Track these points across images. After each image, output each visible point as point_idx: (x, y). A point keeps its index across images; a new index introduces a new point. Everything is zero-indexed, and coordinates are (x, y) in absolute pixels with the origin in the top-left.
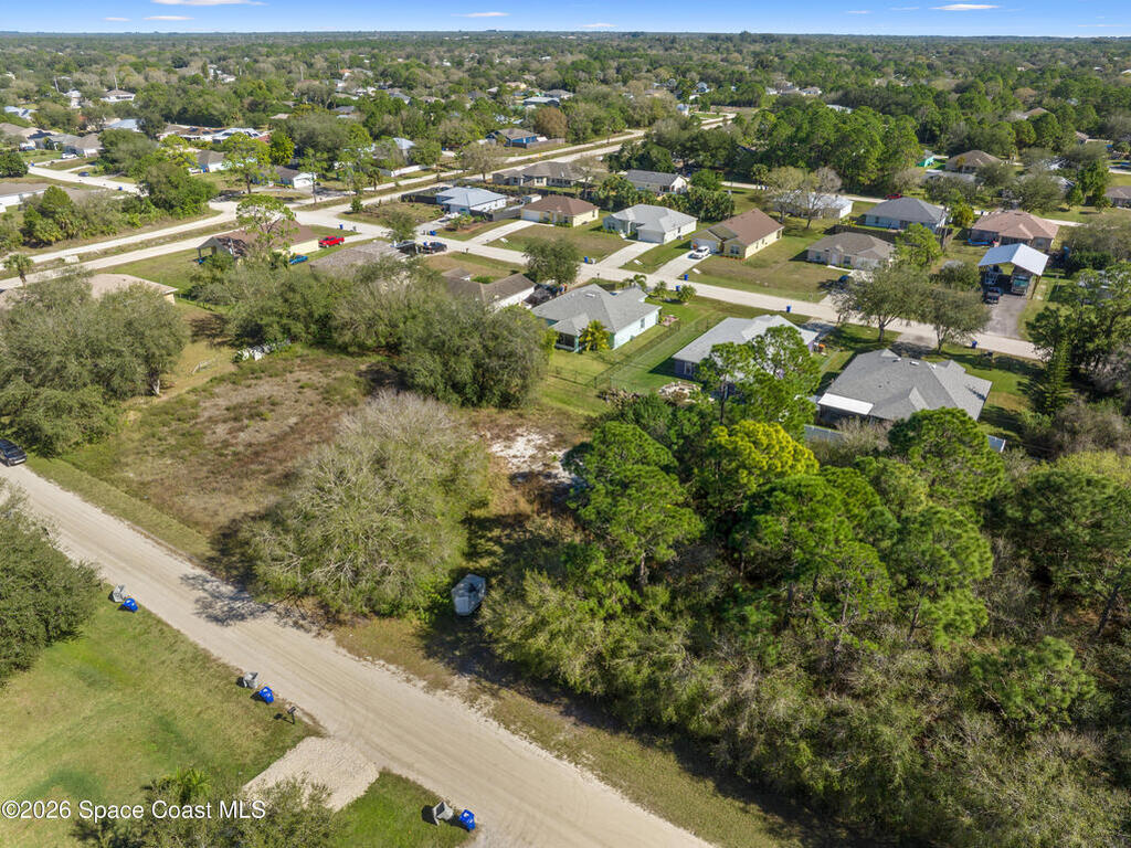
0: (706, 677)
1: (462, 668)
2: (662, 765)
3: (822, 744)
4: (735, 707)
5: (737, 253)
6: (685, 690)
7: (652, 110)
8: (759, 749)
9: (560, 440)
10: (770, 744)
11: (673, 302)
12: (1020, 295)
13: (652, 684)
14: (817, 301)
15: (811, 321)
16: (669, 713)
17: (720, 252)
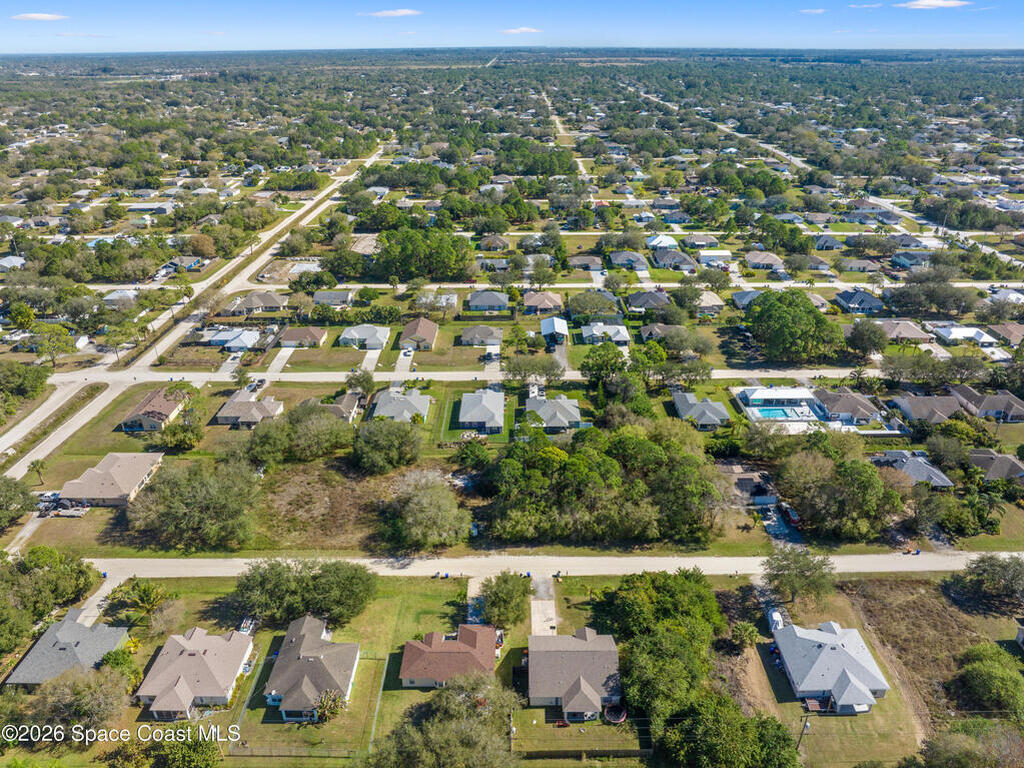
0: (567, 518)
1: (489, 549)
2: (559, 547)
3: (599, 521)
4: (575, 522)
5: (427, 348)
6: (563, 523)
7: (261, 216)
8: (584, 531)
9: (445, 471)
10: (586, 528)
11: (424, 388)
12: (561, 344)
13: (552, 527)
14: (483, 370)
15: (490, 383)
16: (559, 532)
17: (418, 348)
